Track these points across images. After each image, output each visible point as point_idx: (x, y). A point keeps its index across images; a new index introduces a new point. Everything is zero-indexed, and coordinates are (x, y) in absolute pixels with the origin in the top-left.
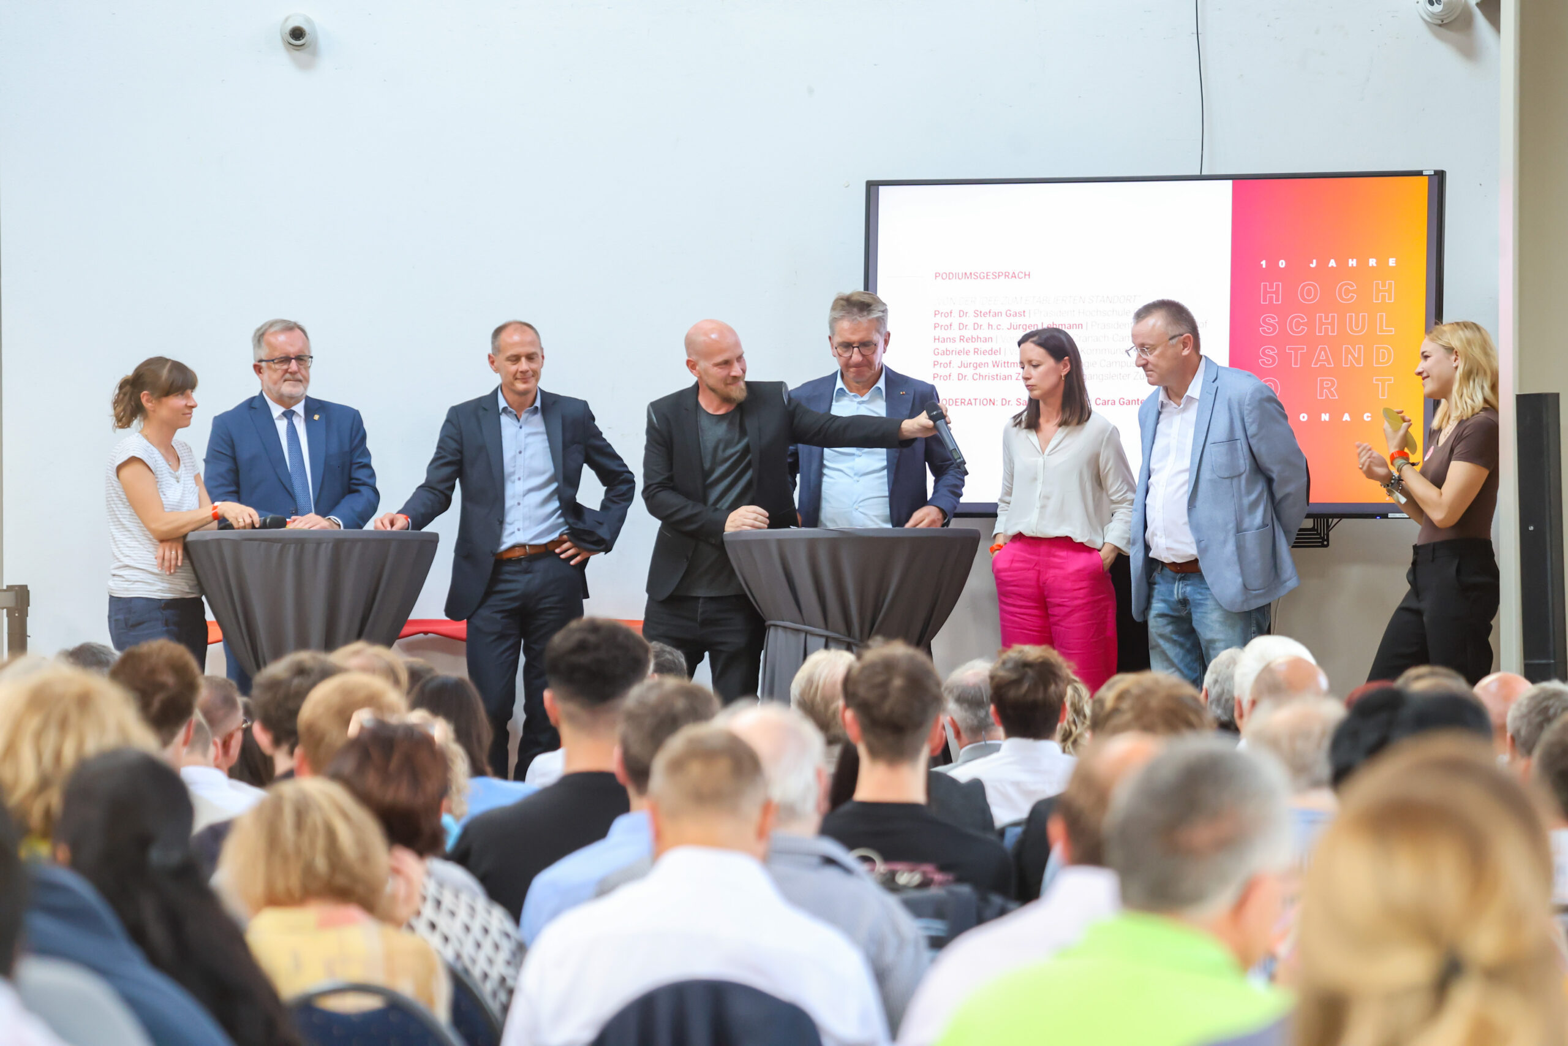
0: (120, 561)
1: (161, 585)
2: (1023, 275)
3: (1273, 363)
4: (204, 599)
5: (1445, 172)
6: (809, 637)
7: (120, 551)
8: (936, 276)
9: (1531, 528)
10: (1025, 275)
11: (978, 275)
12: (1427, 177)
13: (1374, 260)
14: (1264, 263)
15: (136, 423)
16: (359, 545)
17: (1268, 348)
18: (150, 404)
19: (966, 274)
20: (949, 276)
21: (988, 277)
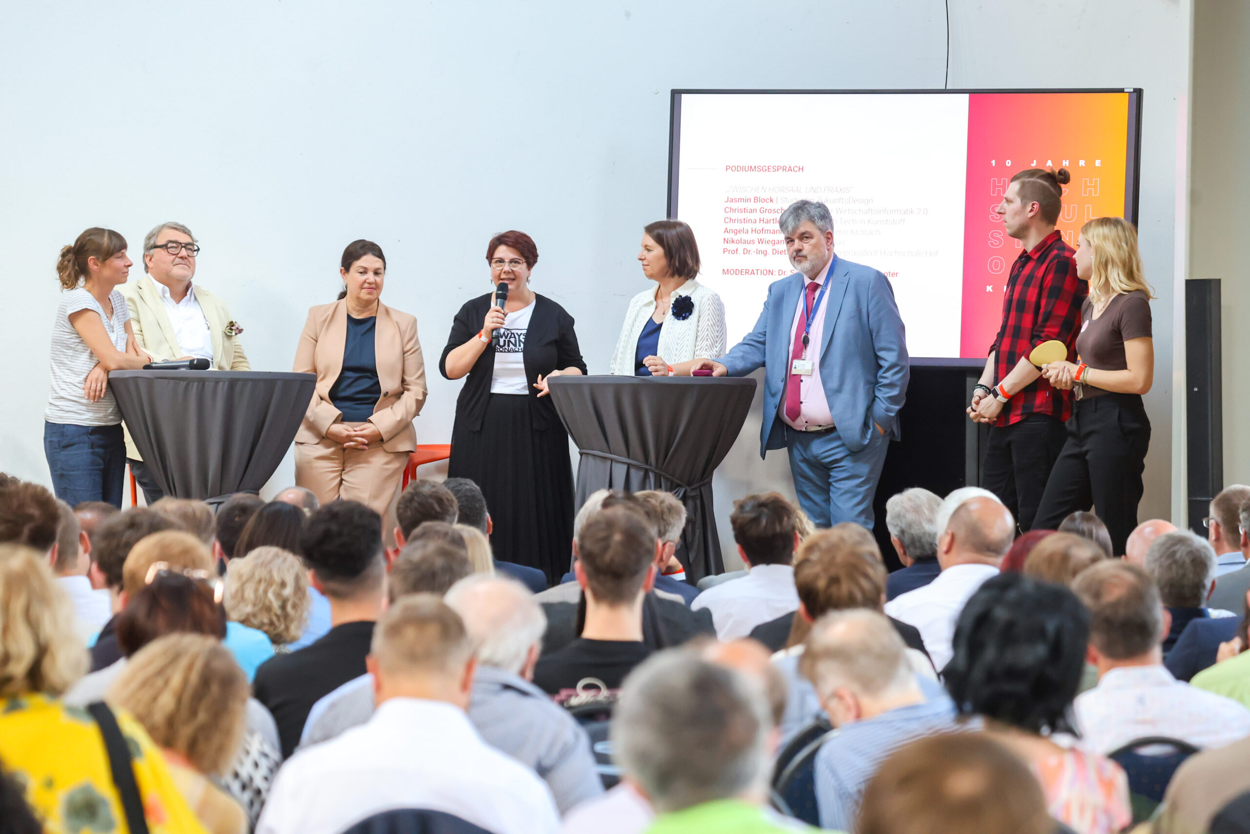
0: (57, 393)
1: (89, 415)
2: (798, 169)
3: (1000, 244)
4: (123, 424)
5: (1143, 90)
6: (613, 463)
7: (58, 384)
8: (727, 169)
9: (1196, 389)
10: (799, 169)
11: (761, 168)
12: (1128, 94)
13: (1084, 161)
14: (993, 162)
15: (82, 281)
16: (250, 383)
17: (996, 232)
18: (96, 267)
19: (751, 167)
20: (738, 169)
21: (769, 170)
